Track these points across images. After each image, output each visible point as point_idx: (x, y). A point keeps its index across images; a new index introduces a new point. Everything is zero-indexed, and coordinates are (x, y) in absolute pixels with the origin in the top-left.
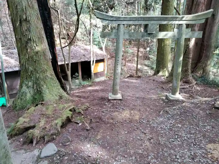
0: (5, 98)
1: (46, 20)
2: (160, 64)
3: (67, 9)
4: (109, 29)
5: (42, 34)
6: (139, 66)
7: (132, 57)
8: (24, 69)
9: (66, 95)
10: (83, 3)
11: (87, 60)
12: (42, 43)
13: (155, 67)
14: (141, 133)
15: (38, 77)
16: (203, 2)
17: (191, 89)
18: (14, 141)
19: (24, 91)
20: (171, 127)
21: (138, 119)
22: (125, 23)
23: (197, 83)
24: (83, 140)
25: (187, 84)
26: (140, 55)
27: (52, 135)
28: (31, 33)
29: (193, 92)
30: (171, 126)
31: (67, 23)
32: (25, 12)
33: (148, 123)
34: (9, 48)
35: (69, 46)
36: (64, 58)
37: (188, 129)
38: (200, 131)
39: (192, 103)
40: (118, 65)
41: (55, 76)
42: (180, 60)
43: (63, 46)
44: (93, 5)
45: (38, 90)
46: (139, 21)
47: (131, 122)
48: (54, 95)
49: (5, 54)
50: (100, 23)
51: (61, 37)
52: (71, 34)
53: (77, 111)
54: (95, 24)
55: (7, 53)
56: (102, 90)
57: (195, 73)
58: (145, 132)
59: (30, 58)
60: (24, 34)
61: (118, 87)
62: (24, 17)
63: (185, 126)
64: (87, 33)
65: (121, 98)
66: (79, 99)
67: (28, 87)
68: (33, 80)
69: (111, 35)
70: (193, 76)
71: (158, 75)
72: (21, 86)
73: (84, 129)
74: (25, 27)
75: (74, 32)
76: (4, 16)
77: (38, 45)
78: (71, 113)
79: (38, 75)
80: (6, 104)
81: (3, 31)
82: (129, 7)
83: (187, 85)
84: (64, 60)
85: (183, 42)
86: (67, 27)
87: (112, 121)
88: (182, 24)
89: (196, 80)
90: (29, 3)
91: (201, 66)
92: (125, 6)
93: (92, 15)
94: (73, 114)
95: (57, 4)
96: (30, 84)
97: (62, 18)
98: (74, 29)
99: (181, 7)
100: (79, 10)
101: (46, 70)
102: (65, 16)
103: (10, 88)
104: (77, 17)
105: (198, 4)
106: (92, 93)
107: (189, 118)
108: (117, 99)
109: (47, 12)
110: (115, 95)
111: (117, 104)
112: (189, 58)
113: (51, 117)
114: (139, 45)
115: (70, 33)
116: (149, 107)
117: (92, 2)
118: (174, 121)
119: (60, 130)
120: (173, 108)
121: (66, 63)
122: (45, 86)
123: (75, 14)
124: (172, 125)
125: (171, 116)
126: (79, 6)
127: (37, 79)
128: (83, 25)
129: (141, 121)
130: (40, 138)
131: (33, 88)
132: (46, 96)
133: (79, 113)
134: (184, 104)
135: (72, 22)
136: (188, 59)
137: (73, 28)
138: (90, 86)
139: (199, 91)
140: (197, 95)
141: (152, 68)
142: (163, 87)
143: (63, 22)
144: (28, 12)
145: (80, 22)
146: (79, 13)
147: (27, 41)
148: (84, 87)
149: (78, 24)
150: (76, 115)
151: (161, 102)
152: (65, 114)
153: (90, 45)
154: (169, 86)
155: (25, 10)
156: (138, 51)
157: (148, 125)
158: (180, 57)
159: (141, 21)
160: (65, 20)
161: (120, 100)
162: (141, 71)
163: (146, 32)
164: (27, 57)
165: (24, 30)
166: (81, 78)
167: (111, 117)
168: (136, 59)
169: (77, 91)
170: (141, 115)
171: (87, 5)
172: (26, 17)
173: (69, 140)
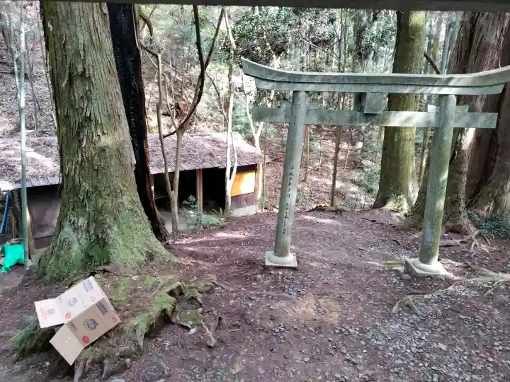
0: (24, 248)
1: (130, 75)
2: (390, 183)
3: (178, 49)
4: (272, 97)
5: (117, 108)
6: (338, 185)
7: (323, 163)
8: (70, 185)
9: (164, 251)
10: (214, 40)
11: (217, 165)
12: (115, 129)
13: (376, 187)
14: (346, 362)
15: (100, 205)
16: (496, 44)
17: (466, 249)
18: (28, 366)
19: (67, 236)
20: (420, 351)
21: (336, 322)
22: (311, 88)
23: (480, 235)
24: (197, 376)
25: (456, 235)
26: (341, 157)
27: (122, 357)
28: (92, 104)
29: (472, 256)
30: (420, 348)
31: (176, 82)
32: (82, 58)
33: (361, 335)
34: (44, 132)
35: (178, 134)
36: (165, 161)
37: (466, 357)
38: (496, 366)
39: (472, 287)
40: (290, 185)
41: (140, 205)
42: (441, 180)
43: (165, 131)
44: (237, 44)
45: (98, 236)
46: (345, 86)
47: (318, 329)
48: (135, 250)
49: (33, 146)
50: (250, 85)
51: (161, 112)
52: (184, 105)
53: (188, 294)
54: (240, 86)
55: (39, 145)
56: (250, 242)
57: (476, 208)
58: (354, 360)
59: (86, 160)
60: (77, 107)
61: (288, 239)
62: (80, 69)
63: (457, 349)
64: (220, 105)
65: (294, 264)
66: (194, 261)
67: (75, 230)
68: (89, 213)
69: (276, 115)
70: (470, 217)
71: (385, 207)
72: (60, 226)
73: (201, 344)
74: (78, 91)
75: (191, 101)
76: (39, 63)
77: (105, 132)
78: (173, 299)
79: (101, 202)
80: (25, 261)
81: (33, 94)
82: (319, 50)
83: (457, 239)
84: (164, 163)
85: (448, 138)
86: (176, 89)
87: (271, 324)
88: (447, 95)
89: (478, 227)
90: (94, 37)
91: (489, 192)
92: (310, 48)
93: (234, 66)
94: (178, 302)
95: (158, 39)
96: (82, 221)
97: (167, 69)
98: (193, 96)
99: (440, 53)
100: (205, 54)
101: (121, 191)
102: (173, 66)
103: (38, 225)
104: (200, 70)
105: (483, 50)
106: (226, 249)
107: (466, 326)
108: (286, 268)
109: (132, 59)
110: (280, 256)
111: (285, 280)
112: (461, 173)
113: (122, 309)
114: (338, 134)
115: (182, 103)
116: (364, 291)
117: (234, 37)
118: (427, 334)
119: (141, 344)
120: (426, 296)
121: (169, 170)
122: (115, 228)
123: (197, 63)
124: (422, 343)
125: (419, 320)
126: (205, 46)
127: (99, 212)
128: (213, 86)
129: (343, 330)
130: (92, 363)
131: (88, 231)
132: (115, 253)
133: (193, 301)
134: (451, 288)
135: (189, 79)
136: (458, 176)
137: (189, 94)
138: (222, 228)
139: (488, 256)
140: (481, 264)
141: (370, 191)
142: (399, 241)
143: (167, 78)
144: (90, 58)
145: (207, 81)
146: (205, 62)
147: (82, 123)
148: (207, 229)
149: (202, 87)
150: (185, 304)
151: (395, 280)
152: (157, 303)
153: (225, 133)
154: (412, 238)
155: (82, 53)
156: (338, 149)
157: (363, 343)
158: (440, 171)
159: (350, 86)
160: (173, 74)
161: (294, 269)
162: (343, 196)
163: (359, 111)
164: (80, 159)
165: (77, 98)
166: (202, 208)
167: (270, 313)
168: (331, 167)
169: (190, 240)
170: (344, 312)
171: (225, 43)
172: (84, 69)
173: (163, 372)
